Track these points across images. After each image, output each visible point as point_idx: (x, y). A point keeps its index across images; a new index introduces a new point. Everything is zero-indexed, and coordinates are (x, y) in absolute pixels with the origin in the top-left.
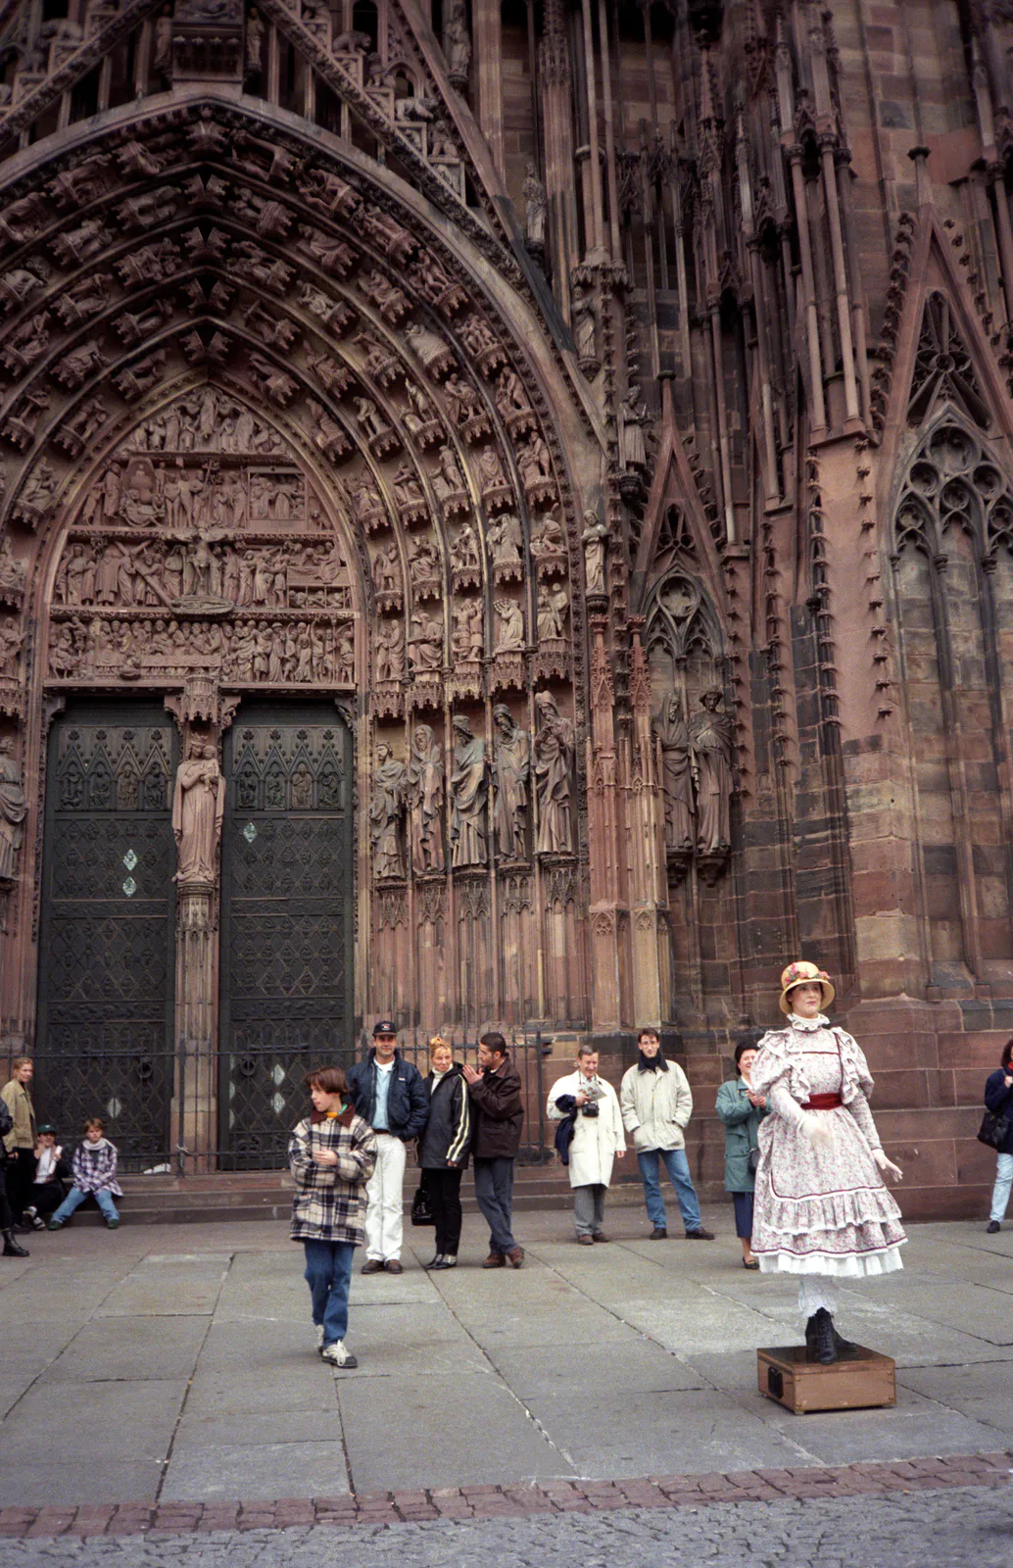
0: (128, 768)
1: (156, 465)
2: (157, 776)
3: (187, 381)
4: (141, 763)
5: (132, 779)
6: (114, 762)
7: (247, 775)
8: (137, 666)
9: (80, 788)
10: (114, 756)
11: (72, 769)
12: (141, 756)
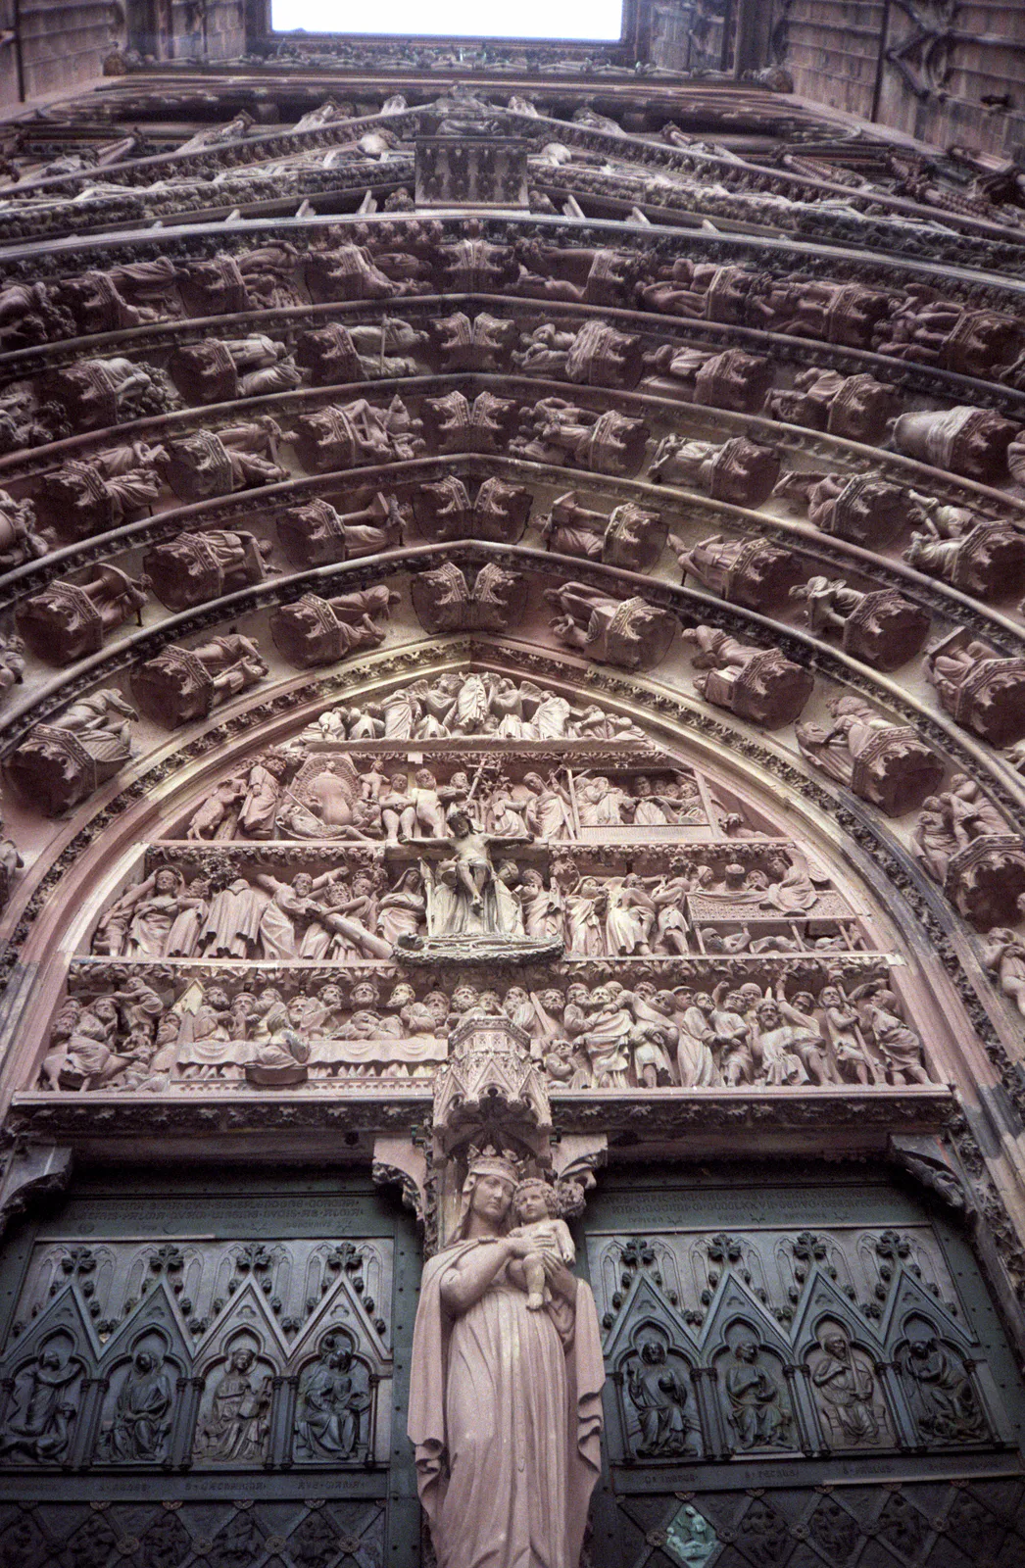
0: (245, 1344)
1: (364, 766)
2: (344, 1364)
3: (435, 658)
4: (290, 1329)
5: (258, 1374)
6: (198, 1329)
7: (652, 1358)
8: (299, 1052)
9: (71, 1397)
10: (199, 1314)
11: (59, 1350)
12: (290, 1312)
